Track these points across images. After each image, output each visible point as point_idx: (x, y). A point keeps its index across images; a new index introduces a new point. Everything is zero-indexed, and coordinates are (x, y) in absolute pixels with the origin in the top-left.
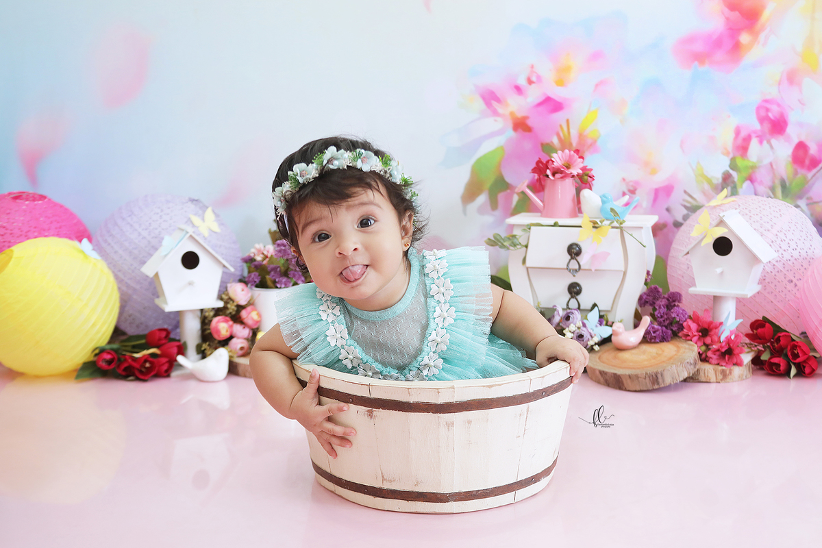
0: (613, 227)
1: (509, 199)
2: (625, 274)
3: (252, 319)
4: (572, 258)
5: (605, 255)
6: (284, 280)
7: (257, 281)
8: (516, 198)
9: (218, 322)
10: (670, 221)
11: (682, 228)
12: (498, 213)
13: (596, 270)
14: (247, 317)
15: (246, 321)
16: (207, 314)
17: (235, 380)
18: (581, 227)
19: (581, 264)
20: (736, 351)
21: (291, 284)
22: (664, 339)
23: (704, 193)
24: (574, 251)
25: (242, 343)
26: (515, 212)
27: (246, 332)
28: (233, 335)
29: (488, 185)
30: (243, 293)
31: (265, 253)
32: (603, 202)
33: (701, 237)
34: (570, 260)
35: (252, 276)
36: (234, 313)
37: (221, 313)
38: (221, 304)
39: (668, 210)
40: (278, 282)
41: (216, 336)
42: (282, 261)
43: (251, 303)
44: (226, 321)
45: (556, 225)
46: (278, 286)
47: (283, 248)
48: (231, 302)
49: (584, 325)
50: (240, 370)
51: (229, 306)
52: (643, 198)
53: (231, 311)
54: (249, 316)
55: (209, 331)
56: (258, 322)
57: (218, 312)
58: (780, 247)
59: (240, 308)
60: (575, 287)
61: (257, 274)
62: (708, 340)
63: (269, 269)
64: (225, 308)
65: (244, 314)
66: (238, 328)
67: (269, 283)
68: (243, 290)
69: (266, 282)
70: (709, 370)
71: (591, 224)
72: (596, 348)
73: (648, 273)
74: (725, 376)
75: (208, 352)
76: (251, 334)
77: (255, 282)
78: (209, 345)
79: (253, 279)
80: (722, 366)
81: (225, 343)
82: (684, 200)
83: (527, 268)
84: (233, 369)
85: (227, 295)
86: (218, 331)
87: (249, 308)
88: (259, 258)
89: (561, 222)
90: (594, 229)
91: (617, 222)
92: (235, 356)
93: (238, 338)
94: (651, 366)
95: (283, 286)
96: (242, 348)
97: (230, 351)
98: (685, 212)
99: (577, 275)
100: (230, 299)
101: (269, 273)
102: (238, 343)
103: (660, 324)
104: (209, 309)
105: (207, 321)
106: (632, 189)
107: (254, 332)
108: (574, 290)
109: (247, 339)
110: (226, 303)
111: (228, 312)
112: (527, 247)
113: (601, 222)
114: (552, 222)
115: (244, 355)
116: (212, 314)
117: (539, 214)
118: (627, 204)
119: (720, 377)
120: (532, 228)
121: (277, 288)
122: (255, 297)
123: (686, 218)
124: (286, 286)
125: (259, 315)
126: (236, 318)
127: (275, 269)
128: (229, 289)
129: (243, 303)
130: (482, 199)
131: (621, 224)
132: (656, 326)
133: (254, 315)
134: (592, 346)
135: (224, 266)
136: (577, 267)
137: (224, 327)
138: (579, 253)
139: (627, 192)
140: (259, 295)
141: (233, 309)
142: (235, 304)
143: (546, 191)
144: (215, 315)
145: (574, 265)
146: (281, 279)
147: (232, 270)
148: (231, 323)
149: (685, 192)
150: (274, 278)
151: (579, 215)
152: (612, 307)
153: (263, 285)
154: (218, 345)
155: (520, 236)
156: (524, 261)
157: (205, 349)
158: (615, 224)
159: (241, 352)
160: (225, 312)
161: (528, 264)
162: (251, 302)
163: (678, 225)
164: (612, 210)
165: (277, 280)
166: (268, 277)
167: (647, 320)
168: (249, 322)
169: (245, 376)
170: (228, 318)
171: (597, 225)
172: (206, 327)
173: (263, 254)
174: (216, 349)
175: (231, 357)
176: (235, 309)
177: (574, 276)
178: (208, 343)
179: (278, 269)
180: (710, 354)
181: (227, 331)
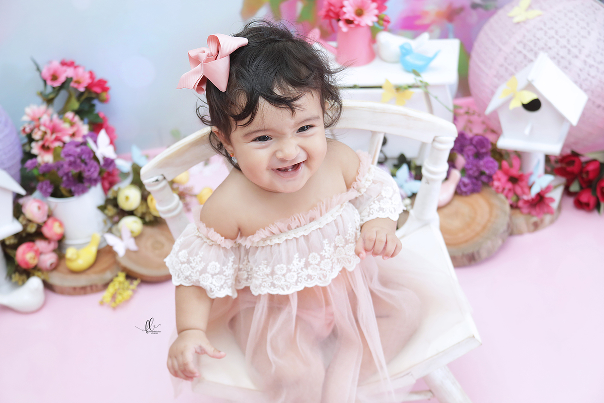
6: (79, 186)
7: (51, 191)
8: (300, 6)
9: (24, 253)
15: (48, 235)
18: (380, 87)
20: (547, 201)
22: (475, 190)
25: (51, 257)
27: (53, 246)
30: (41, 210)
35: (45, 186)
37: (23, 240)
38: (20, 228)
40: (73, 191)
43: (49, 215)
44: (31, 248)
45: (355, 86)
48: (31, 224)
51: (28, 227)
54: (53, 230)
55: (15, 263)
58: (589, 75)
59: (39, 227)
62: (518, 190)
65: (46, 231)
66: (43, 245)
67: (64, 192)
68: (39, 208)
69: (60, 191)
70: (521, 220)
74: (536, 226)
76: (57, 245)
77: (49, 192)
79: (46, 190)
80: (533, 216)
87: (50, 222)
89: (361, 82)
90: (398, 93)
94: (466, 241)
100: (30, 221)
101: (61, 181)
103: (470, 177)
107: (60, 244)
109: (54, 251)
110: (25, 225)
115: (55, 270)
119: (532, 228)
122: (53, 208)
124: (84, 191)
125: (61, 224)
127: (66, 175)
128: (23, 208)
132: (466, 180)
133: (56, 227)
137: (31, 258)
142: (35, 223)
146: (76, 187)
147: (24, 192)
150: (68, 187)
152: (420, 153)
153: (57, 194)
166: (61, 186)
167: (456, 174)
168: (53, 236)
176: (35, 227)
178: (17, 273)
179: (71, 175)
180: (521, 204)
181: (34, 259)
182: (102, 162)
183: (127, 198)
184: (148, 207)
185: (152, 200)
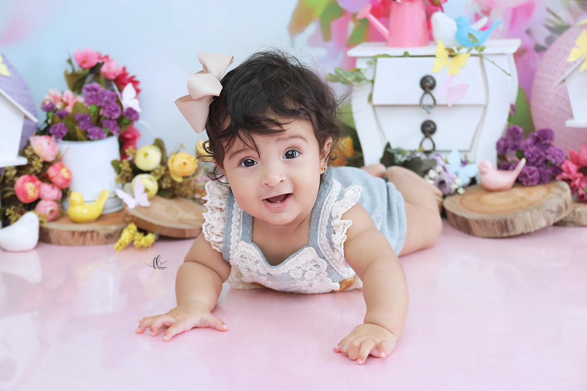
0: (472, 55)
1: (343, 27)
2: (485, 107)
3: (63, 177)
4: (426, 92)
5: (463, 88)
6: (97, 130)
7: (65, 133)
8: (351, 26)
9: (24, 182)
10: (531, 44)
11: (548, 53)
12: (331, 44)
13: (454, 106)
14: (57, 175)
15: (54, 180)
16: (8, 174)
17: (47, 248)
18: (434, 56)
19: (437, 98)
21: (105, 135)
22: (540, 182)
23: (570, 10)
24: (427, 84)
25: (51, 205)
26: (352, 43)
27: (55, 193)
28: (41, 197)
29: (319, 12)
30: (50, 147)
31: (65, 99)
32: (459, 27)
33: (578, 63)
34: (423, 95)
35: (58, 127)
36: (39, 171)
37: (23, 172)
38: (23, 161)
39: (528, 32)
40: (90, 134)
41: (22, 199)
42: (93, 108)
43: (58, 159)
44: (33, 181)
45: (406, 55)
46: (91, 137)
47: (94, 93)
48: (36, 158)
49: (445, 169)
50: (53, 236)
51: (34, 163)
52: (499, 20)
53: (36, 168)
54: (59, 174)
55: (13, 193)
56: (68, 181)
57: (20, 170)
59: (46, 164)
60: (429, 126)
61: (63, 125)
63: (77, 118)
64: (29, 165)
65: (51, 172)
66: (46, 188)
67: (79, 134)
68: (49, 144)
69: (75, 133)
71: (446, 53)
72: (461, 191)
73: (512, 106)
75: (13, 218)
76: (60, 195)
77: (62, 134)
78: (14, 210)
79: (59, 130)
81: (31, 206)
82: (548, 20)
83: (374, 107)
84: (44, 236)
85: (32, 150)
86: (25, 193)
87: (57, 165)
88: (59, 106)
89: (412, 52)
90: (451, 59)
91: (476, 49)
92: (45, 221)
93: (47, 200)
95: (96, 137)
96: (52, 211)
97: (39, 216)
98: (548, 33)
99: (432, 111)
100: (34, 154)
101: (76, 122)
102: (47, 207)
104: (10, 167)
105: (7, 182)
106: (485, 9)
107: (65, 193)
108: (428, 129)
109: (56, 201)
110: (30, 159)
111: (32, 170)
112: (373, 82)
113: (458, 49)
114: (401, 52)
115: (54, 220)
116: (14, 172)
117: (384, 43)
118: (484, 28)
120: (380, 60)
121: (89, 139)
122: (63, 152)
123: (550, 41)
124: (100, 138)
125: (69, 172)
126: (44, 177)
127: (83, 118)
128: (32, 143)
129: (50, 158)
130: (312, 29)
131: (482, 50)
132: (532, 168)
133: (64, 173)
134: (456, 190)
135: (26, 117)
136: (431, 102)
137: (31, 188)
138: (432, 87)
139: (480, 14)
140: (68, 149)
141: (39, 167)
142: (41, 160)
143: (393, 17)
144: (18, 175)
145: (428, 100)
146: (93, 129)
147: (35, 120)
148: (38, 182)
149: (548, 10)
150: (84, 128)
151: (431, 43)
152: (471, 147)
153: (71, 137)
154: (23, 209)
155: (366, 70)
156: (370, 98)
157: (10, 215)
158: (474, 51)
159: (51, 217)
160: (29, 170)
161: (376, 101)
162: (59, 157)
163: (540, 49)
164: (470, 35)
165: (89, 131)
166: (77, 128)
168: (59, 181)
169: (59, 244)
170: (34, 177)
171: (453, 54)
172: (7, 188)
173: (62, 100)
174: (22, 213)
175: (41, 222)
176: (41, 165)
177: (428, 113)
178: (13, 208)
179: (89, 119)
181: (35, 192)
182: (125, 110)
183: (146, 155)
184: (167, 169)
185: (172, 161)
